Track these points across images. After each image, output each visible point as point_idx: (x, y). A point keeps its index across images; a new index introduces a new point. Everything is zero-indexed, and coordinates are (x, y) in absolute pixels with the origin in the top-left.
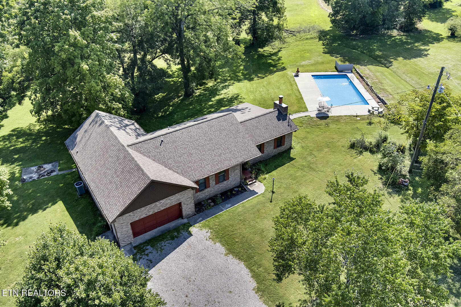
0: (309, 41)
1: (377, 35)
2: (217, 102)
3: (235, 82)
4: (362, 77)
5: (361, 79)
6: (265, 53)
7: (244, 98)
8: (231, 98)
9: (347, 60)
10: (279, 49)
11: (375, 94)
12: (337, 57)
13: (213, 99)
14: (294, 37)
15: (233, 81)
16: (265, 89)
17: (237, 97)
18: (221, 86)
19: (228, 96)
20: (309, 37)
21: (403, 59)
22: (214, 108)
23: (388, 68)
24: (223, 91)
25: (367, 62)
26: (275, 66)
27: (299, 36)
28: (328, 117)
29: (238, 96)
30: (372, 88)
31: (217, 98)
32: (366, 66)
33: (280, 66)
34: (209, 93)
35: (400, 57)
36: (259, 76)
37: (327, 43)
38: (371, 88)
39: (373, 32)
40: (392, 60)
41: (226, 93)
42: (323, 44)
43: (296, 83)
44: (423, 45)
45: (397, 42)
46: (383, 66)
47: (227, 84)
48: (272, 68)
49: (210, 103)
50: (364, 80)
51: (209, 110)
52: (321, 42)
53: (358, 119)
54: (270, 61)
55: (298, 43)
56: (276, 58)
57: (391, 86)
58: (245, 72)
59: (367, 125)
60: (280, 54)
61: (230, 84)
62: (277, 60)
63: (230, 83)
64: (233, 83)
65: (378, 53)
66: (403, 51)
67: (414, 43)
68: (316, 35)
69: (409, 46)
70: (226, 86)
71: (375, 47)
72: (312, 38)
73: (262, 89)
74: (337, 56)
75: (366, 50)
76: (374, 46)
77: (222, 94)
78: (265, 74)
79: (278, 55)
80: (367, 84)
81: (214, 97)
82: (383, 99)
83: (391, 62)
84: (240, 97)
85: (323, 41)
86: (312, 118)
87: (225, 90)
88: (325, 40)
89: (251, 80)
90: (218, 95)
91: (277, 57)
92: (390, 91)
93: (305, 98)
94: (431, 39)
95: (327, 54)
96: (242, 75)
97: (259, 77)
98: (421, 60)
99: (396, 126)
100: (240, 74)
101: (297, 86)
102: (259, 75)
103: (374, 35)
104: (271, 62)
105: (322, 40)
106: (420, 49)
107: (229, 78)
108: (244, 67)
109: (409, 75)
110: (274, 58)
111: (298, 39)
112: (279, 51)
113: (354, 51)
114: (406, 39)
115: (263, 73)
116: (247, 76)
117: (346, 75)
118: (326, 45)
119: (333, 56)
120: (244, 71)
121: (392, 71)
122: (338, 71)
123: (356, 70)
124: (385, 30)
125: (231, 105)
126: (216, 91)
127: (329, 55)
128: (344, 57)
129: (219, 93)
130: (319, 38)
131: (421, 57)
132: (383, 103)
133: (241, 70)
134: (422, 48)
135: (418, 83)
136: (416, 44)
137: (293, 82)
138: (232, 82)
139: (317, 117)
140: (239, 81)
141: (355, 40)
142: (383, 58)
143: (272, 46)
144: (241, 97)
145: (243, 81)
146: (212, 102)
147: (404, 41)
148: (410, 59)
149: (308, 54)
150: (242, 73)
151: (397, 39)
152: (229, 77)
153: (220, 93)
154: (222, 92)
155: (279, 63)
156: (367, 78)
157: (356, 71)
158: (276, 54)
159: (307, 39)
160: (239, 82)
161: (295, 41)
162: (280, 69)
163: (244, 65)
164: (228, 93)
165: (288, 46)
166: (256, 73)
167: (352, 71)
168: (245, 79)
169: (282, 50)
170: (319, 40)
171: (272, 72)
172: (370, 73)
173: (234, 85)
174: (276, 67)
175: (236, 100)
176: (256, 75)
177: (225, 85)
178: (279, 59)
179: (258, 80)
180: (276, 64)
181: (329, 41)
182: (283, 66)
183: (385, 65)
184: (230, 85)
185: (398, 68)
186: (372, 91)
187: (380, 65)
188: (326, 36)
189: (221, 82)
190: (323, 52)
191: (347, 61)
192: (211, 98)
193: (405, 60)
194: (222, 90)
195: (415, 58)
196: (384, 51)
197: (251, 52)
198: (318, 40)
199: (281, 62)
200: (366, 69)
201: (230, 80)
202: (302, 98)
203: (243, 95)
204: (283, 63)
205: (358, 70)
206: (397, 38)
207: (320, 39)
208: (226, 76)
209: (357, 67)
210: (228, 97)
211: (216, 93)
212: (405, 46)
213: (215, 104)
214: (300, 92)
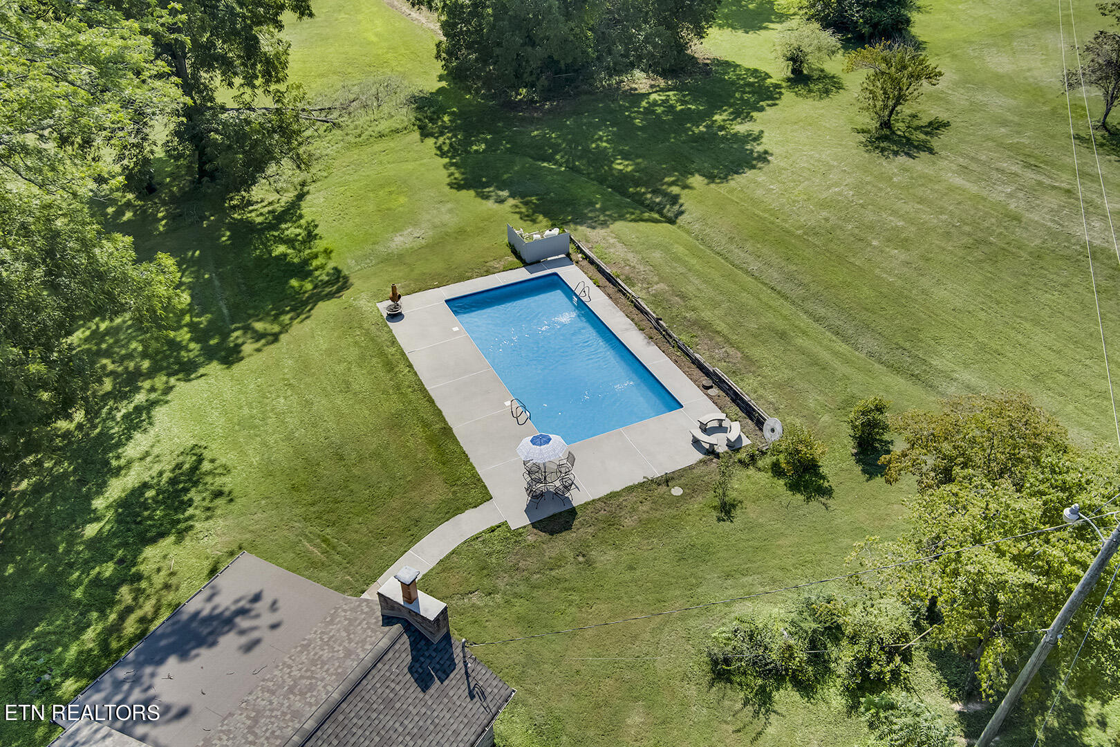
0: (392, 144)
1: (593, 97)
2: (119, 520)
3: (172, 381)
4: (610, 279)
5: (611, 289)
6: (253, 214)
7: (224, 467)
8: (173, 481)
9: (537, 209)
10: (299, 187)
11: (679, 347)
12: (501, 201)
13: (99, 503)
14: (337, 132)
15: (164, 378)
16: (295, 399)
17: (195, 468)
18: (119, 416)
19: (157, 468)
20: (384, 126)
21: (706, 181)
22: (111, 557)
23: (672, 221)
24: (131, 444)
25: (603, 210)
26: (302, 270)
27: (352, 126)
28: (572, 512)
29: (200, 460)
30: (662, 326)
31: (117, 488)
32: (604, 224)
33: (322, 267)
34: (75, 470)
35: (692, 174)
36: (255, 331)
37: (451, 144)
38: (658, 323)
39: (576, 87)
40: (675, 190)
41: (147, 454)
42: (439, 148)
43: (403, 354)
44: (739, 120)
45: (658, 116)
46: (656, 216)
47: (140, 398)
48: (294, 283)
49: (91, 530)
50: (620, 291)
51: (94, 573)
52: (430, 141)
53: (677, 491)
54: (281, 249)
55: (354, 154)
56: (298, 231)
57: (716, 305)
58: (204, 320)
59: (719, 520)
60: (308, 210)
61: (153, 396)
62: (304, 242)
63: (152, 389)
64: (168, 390)
65: (620, 165)
66: (692, 148)
67: (709, 114)
68: (405, 116)
69: (702, 128)
70: (138, 410)
71: (604, 144)
72: (397, 131)
73: (282, 401)
74: (501, 193)
75: (580, 158)
76: (600, 139)
77: (129, 463)
78: (276, 317)
79: (301, 217)
80: (636, 306)
81: (101, 488)
82: (718, 371)
83: (675, 199)
84: (206, 466)
85: (437, 138)
86: (518, 533)
87: (137, 435)
88: (442, 134)
89: (230, 356)
90: (117, 472)
91: (300, 226)
92: (721, 327)
93: (459, 429)
94: (749, 93)
95: (464, 192)
96: (191, 340)
97: (259, 336)
98: (760, 180)
99: (814, 504)
100: (184, 335)
101: (410, 366)
102: (259, 326)
103: (584, 97)
104: (285, 255)
105: (431, 135)
106: (736, 134)
107: (146, 364)
108: (192, 296)
109: (748, 246)
110: (291, 230)
111: (353, 140)
112: (301, 197)
113: (545, 164)
114: (683, 102)
115: (268, 314)
116: (212, 337)
117: (556, 274)
118: (448, 151)
119: (486, 197)
120: (198, 316)
121: (688, 232)
122: (526, 264)
123: (578, 248)
124: (611, 76)
125: (179, 521)
126: (105, 452)
127: (472, 193)
128: (522, 195)
129: (118, 457)
130: (420, 127)
131: (754, 167)
132: (720, 388)
133: (183, 313)
134: (741, 128)
135: (790, 278)
136: (716, 117)
137: (392, 350)
138: (160, 381)
139: (534, 525)
140: (187, 370)
141: (532, 121)
142: (646, 185)
143: (272, 180)
144: (212, 461)
145: (202, 371)
146: (98, 519)
147: (679, 108)
148: (725, 179)
149: (403, 200)
150: (193, 327)
151: (655, 103)
152: (145, 355)
153: (122, 462)
154: (131, 450)
155: (316, 256)
156: (628, 280)
157: (582, 252)
158: (290, 212)
159: (381, 136)
160: (188, 380)
161: (343, 148)
162: (327, 283)
163: (191, 287)
164: (156, 451)
165: (325, 174)
166: (241, 313)
167: (568, 255)
168: (210, 354)
169: (308, 193)
170: (422, 135)
171: (301, 306)
172: (630, 256)
173: (169, 397)
174: (310, 273)
175: (196, 484)
176: (247, 329)
177: (136, 408)
178: (311, 236)
179: (258, 350)
180: (306, 262)
181: (455, 136)
182: (331, 265)
183: (660, 212)
184: (152, 404)
185: (703, 219)
186: (667, 336)
187: (646, 215)
188: (439, 118)
189: (119, 395)
190: (448, 180)
191: (540, 213)
192: (88, 498)
193: (713, 186)
194: (129, 438)
195: (737, 173)
196: (638, 156)
197: (203, 218)
198: (416, 135)
199: (319, 246)
200: (612, 241)
201: (151, 374)
202: (447, 431)
203: (219, 452)
204: (327, 252)
205: (587, 251)
206: (655, 101)
207: (425, 134)
208: (130, 356)
209: (581, 233)
210: (161, 474)
211: (107, 463)
212: (689, 129)
213: (112, 534)
214: (431, 401)
